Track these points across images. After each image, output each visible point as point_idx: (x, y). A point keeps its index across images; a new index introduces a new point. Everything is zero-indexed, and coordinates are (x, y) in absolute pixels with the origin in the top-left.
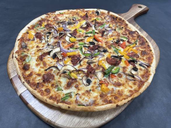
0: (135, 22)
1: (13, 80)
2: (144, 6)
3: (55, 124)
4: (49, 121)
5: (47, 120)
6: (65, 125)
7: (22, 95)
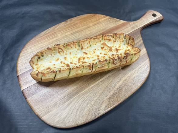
3: (42, 119)
7: (24, 91)
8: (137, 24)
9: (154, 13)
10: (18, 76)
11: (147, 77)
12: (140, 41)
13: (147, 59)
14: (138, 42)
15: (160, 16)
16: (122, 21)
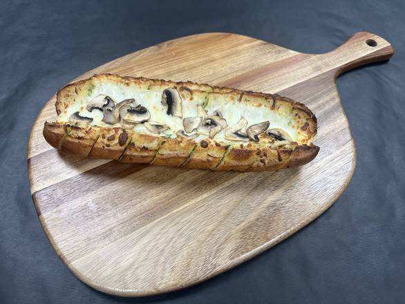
0: (334, 85)
1: (32, 162)
2: (386, 42)
3: (70, 266)
4: (62, 257)
5: (59, 254)
6: (84, 274)
7: (37, 196)
9: (371, 38)
10: (29, 160)
11: (346, 184)
12: (333, 99)
13: (349, 141)
15: (384, 46)
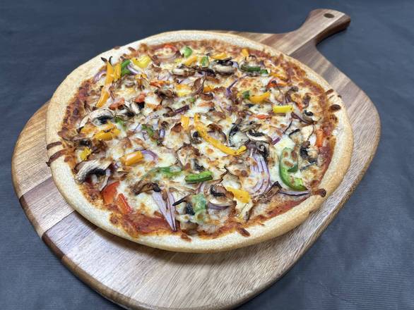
8: (300, 35)
9: (327, 12)
10: (22, 200)
11: (379, 126)
12: (324, 63)
13: (359, 91)
14: (321, 66)
15: (341, 16)
16: (267, 36)
